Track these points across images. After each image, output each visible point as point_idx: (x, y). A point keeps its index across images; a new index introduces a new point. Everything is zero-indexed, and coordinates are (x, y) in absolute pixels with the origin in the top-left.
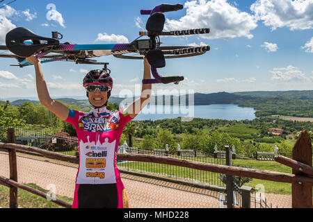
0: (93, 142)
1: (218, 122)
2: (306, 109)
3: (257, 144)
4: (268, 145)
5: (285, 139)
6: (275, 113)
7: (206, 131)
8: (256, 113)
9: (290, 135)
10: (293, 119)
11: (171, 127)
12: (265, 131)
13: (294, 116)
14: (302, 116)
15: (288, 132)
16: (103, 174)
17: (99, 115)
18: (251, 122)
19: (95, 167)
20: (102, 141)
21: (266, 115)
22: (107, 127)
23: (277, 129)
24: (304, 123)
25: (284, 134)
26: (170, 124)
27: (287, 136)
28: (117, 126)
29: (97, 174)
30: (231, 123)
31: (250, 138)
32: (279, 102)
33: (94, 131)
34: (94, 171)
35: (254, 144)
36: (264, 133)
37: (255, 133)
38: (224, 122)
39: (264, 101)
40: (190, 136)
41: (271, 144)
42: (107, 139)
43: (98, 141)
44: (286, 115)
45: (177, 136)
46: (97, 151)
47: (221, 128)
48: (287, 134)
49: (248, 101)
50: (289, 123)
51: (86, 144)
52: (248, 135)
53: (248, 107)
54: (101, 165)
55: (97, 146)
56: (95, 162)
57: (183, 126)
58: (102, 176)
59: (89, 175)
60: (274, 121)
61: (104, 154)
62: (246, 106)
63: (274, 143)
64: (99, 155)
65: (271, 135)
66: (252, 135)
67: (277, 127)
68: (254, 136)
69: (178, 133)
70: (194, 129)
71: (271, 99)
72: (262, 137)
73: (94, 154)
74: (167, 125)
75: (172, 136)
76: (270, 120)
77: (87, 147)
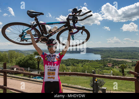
0: (51, 65)
1: (85, 61)
2: (122, 55)
3: (102, 70)
4: (106, 71)
5: (114, 68)
6: (109, 57)
7: (80, 65)
8: (101, 57)
9: (115, 66)
10: (117, 59)
11: (65, 63)
12: (105, 65)
13: (117, 58)
14: (120, 58)
15: (115, 65)
16: (54, 77)
17: (53, 56)
18: (99, 61)
19: (51, 75)
20: (54, 65)
21: (105, 58)
22: (56, 60)
23: (110, 64)
24: (121, 61)
25: (113, 66)
26: (64, 62)
27: (114, 67)
28: (59, 59)
29: (52, 78)
30: (91, 61)
31: (99, 68)
32: (111, 52)
33: (51, 61)
34: (51, 76)
35: (101, 71)
36: (105, 66)
37: (101, 66)
38: (88, 61)
39: (105, 52)
40: (74, 67)
41: (108, 71)
42: (56, 64)
43: (53, 65)
44: (114, 58)
45: (68, 67)
46: (52, 69)
47: (87, 63)
48: (114, 66)
49: (98, 52)
50: (115, 61)
51: (48, 66)
52: (98, 66)
53: (98, 54)
54: (54, 74)
55: (52, 67)
56: (51, 73)
57: (70, 63)
58: (54, 78)
59: (49, 78)
60: (109, 60)
61: (55, 70)
62: (97, 54)
63: (109, 70)
64: (53, 70)
65: (108, 66)
66: (100, 66)
67: (110, 63)
68: (100, 67)
69: (68, 66)
70: (75, 64)
71: (107, 51)
72: (104, 67)
73: (51, 70)
74: (63, 62)
75: (65, 67)
76: (107, 60)
77: (48, 67)
